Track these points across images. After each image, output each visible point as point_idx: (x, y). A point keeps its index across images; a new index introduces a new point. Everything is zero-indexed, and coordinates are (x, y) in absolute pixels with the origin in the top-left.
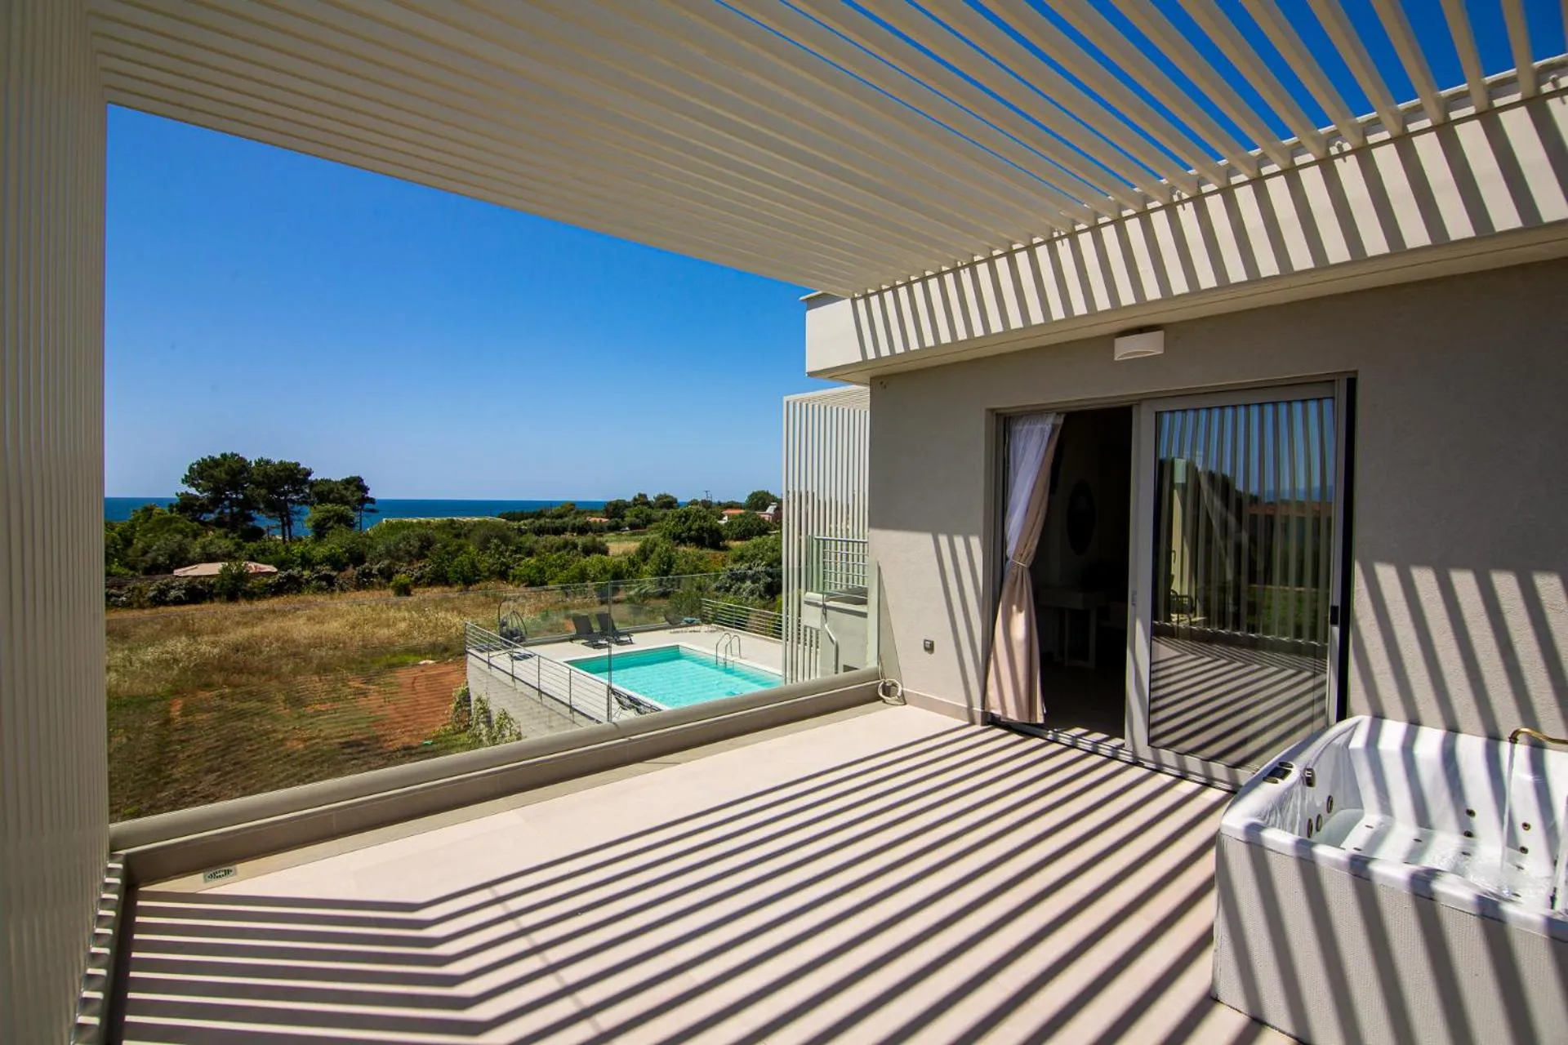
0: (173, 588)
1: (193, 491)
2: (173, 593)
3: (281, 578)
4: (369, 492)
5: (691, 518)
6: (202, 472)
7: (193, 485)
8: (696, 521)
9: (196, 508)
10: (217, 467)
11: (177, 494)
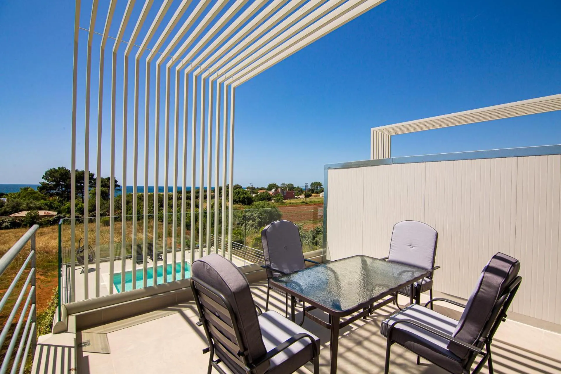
0: (5, 222)
1: (46, 182)
2: (5, 224)
3: (55, 217)
4: (118, 182)
5: (240, 193)
6: (51, 174)
7: (46, 179)
8: (242, 194)
9: (48, 188)
10: (56, 172)
11: (40, 183)
